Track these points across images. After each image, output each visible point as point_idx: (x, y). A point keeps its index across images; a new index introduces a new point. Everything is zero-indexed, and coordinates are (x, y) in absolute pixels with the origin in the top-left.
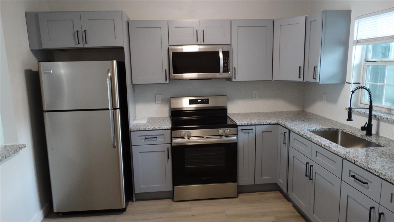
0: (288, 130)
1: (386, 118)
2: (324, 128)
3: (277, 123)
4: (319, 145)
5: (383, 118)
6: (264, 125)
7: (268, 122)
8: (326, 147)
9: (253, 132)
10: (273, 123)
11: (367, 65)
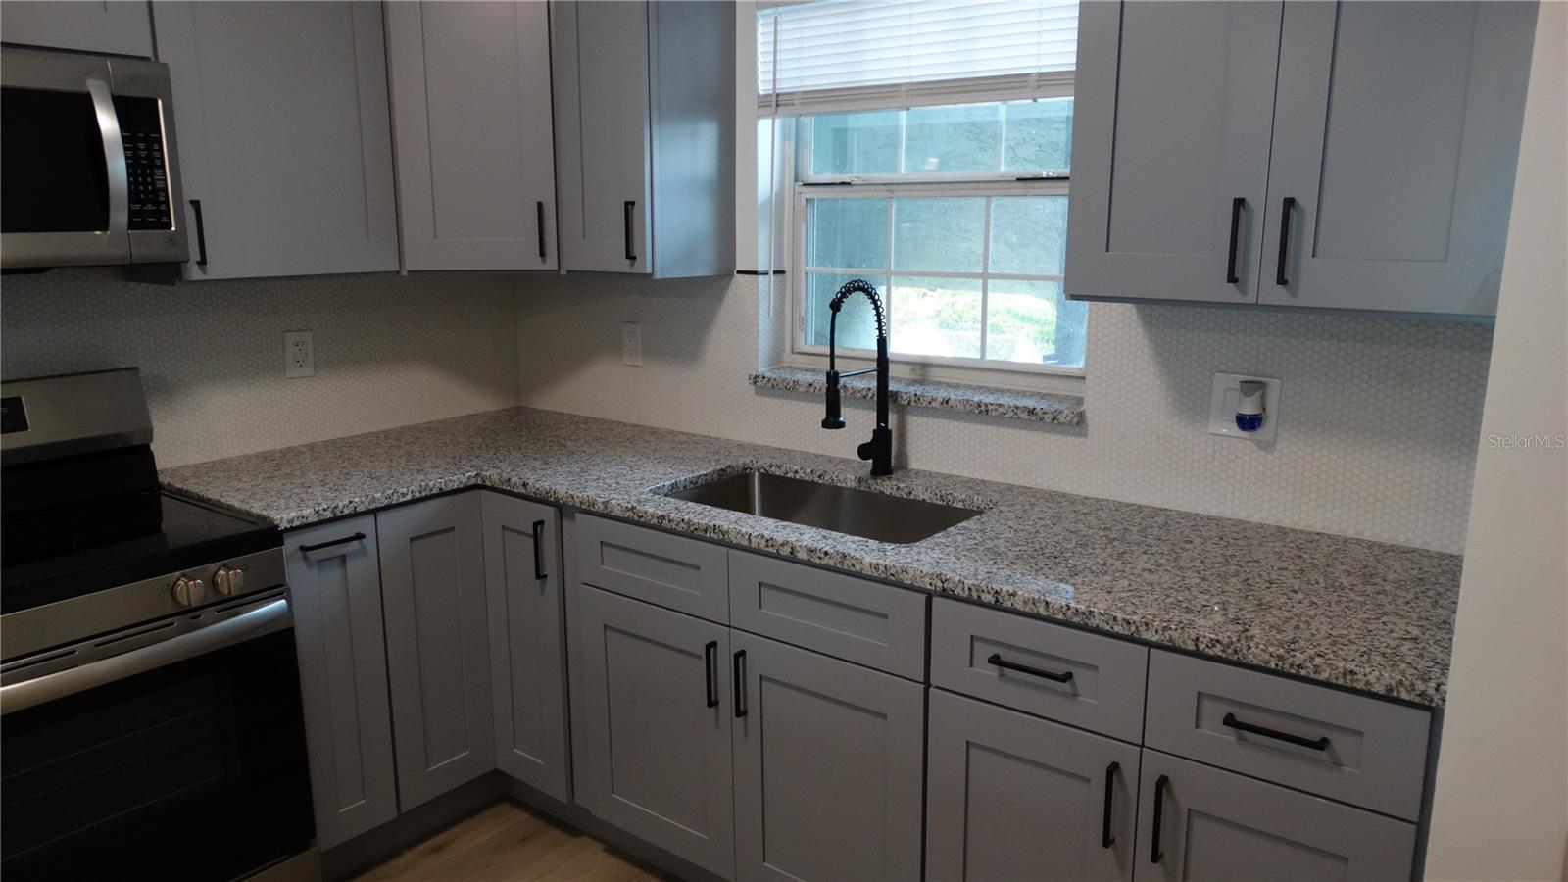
0: (552, 509)
1: (940, 400)
2: (704, 473)
3: (473, 482)
4: (778, 556)
5: (930, 399)
6: (414, 501)
7: (431, 484)
8: (820, 558)
9: (363, 552)
10: (455, 487)
11: (807, 200)
